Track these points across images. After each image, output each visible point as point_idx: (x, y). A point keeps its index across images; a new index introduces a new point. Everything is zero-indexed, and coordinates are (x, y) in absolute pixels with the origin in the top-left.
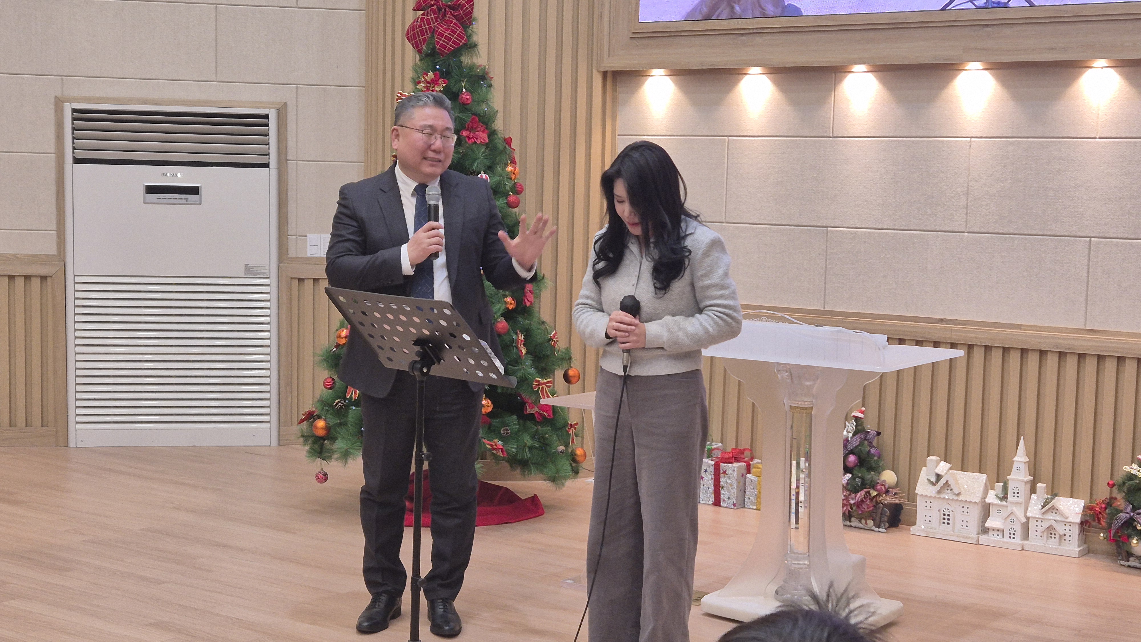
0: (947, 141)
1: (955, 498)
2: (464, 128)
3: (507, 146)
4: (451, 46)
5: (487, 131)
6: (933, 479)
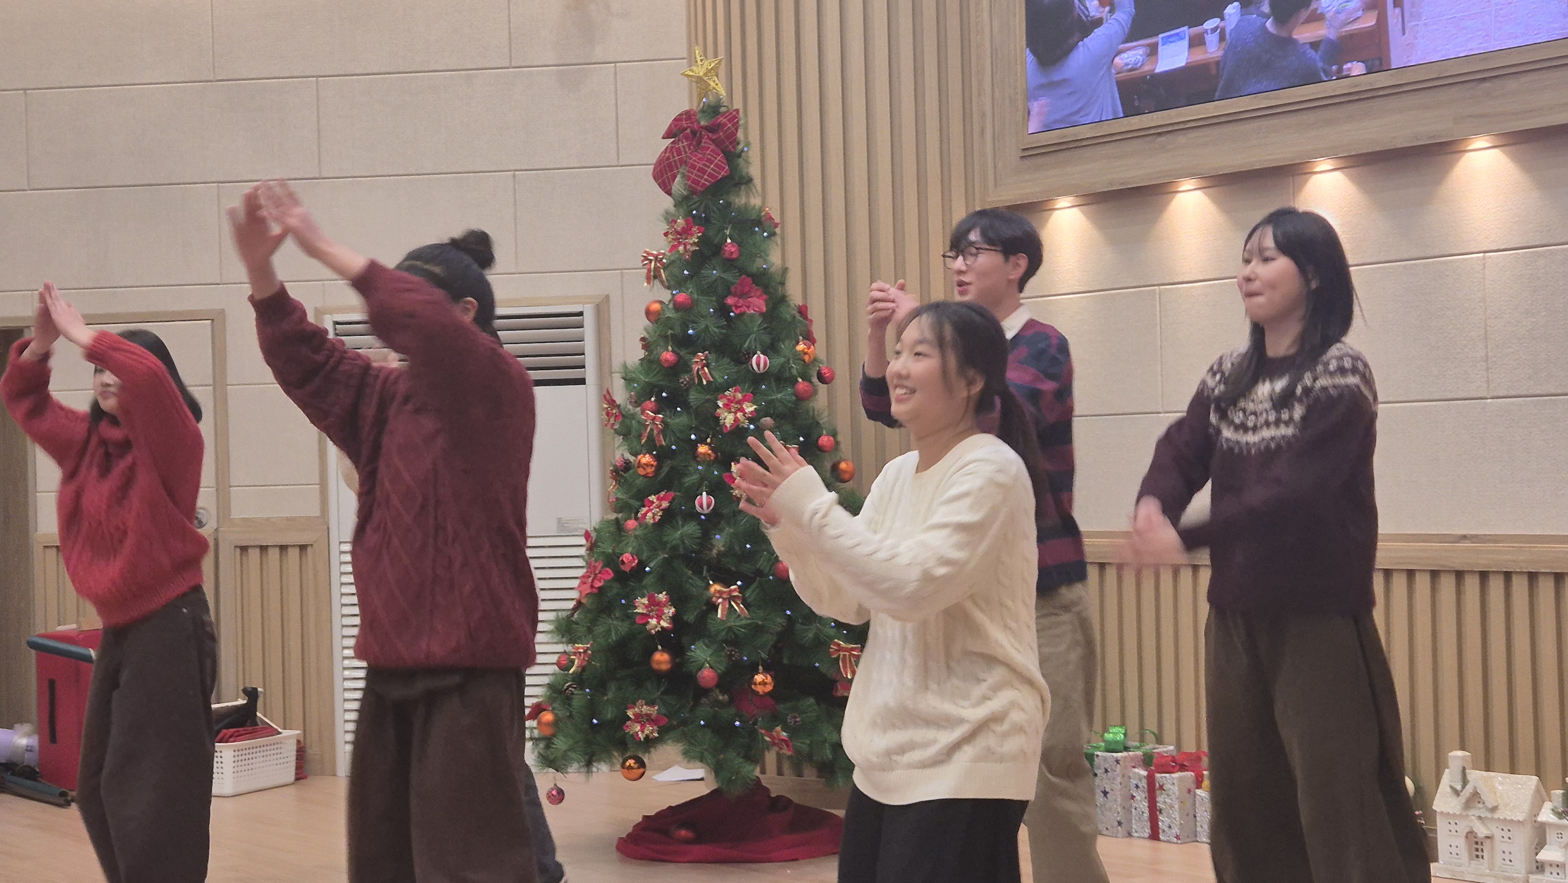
0: (1451, 261)
1: (1489, 815)
2: (729, 293)
3: (797, 315)
4: (706, 180)
5: (765, 297)
6: (1459, 787)
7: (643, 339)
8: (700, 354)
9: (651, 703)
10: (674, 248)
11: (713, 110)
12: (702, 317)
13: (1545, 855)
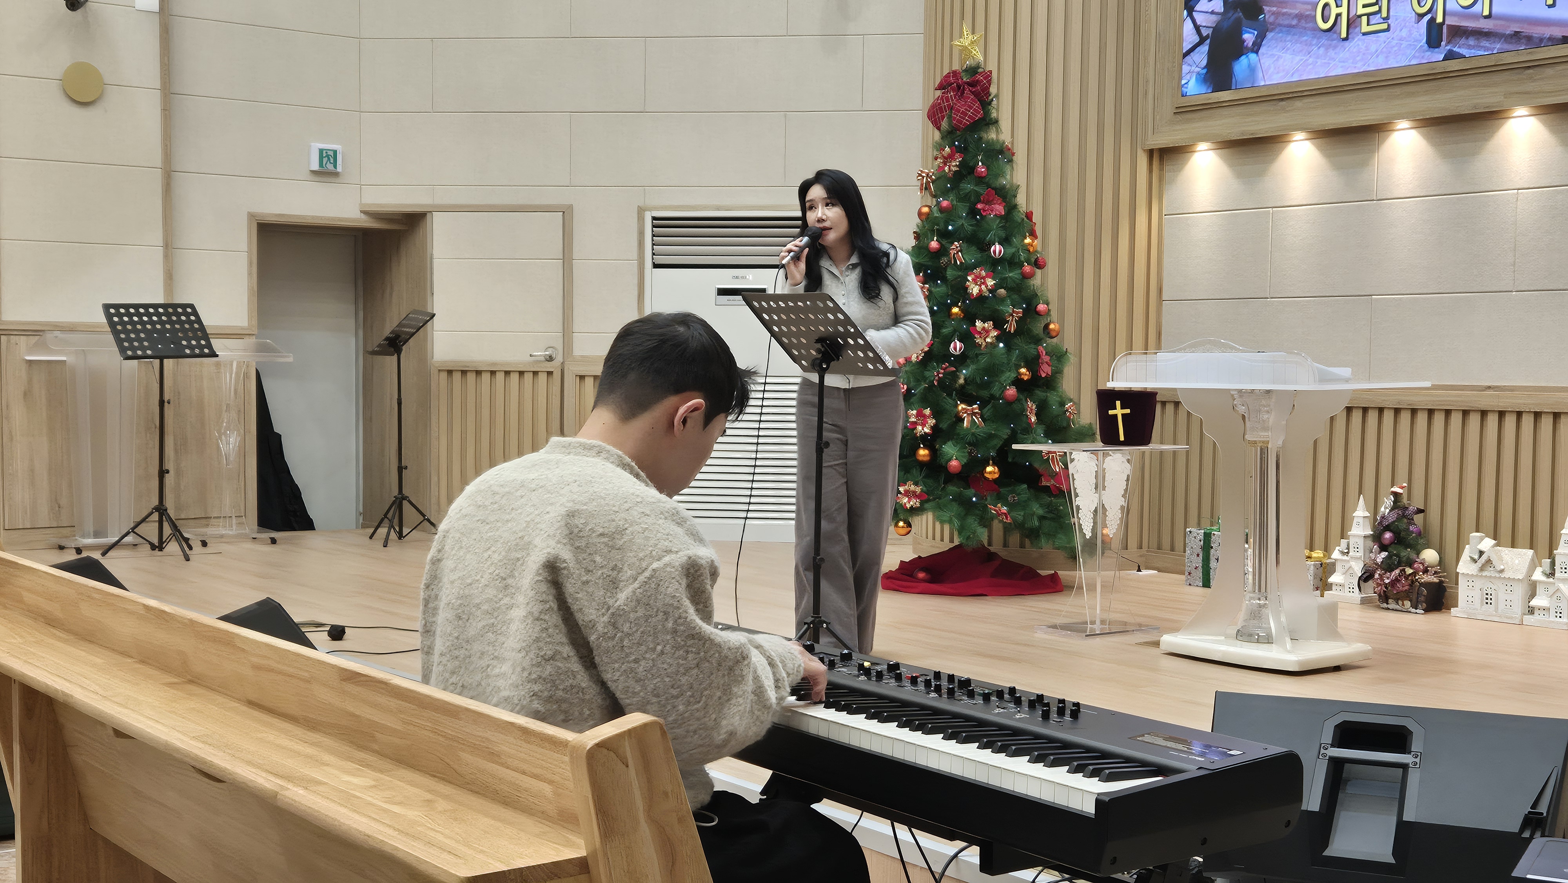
0: (1493, 195)
1: (1497, 575)
2: (979, 201)
3: (1025, 219)
4: (966, 121)
5: (1004, 204)
6: (1476, 557)
7: (914, 232)
8: (956, 243)
9: (916, 484)
10: (940, 169)
11: (973, 70)
12: (959, 217)
13: (1534, 603)
